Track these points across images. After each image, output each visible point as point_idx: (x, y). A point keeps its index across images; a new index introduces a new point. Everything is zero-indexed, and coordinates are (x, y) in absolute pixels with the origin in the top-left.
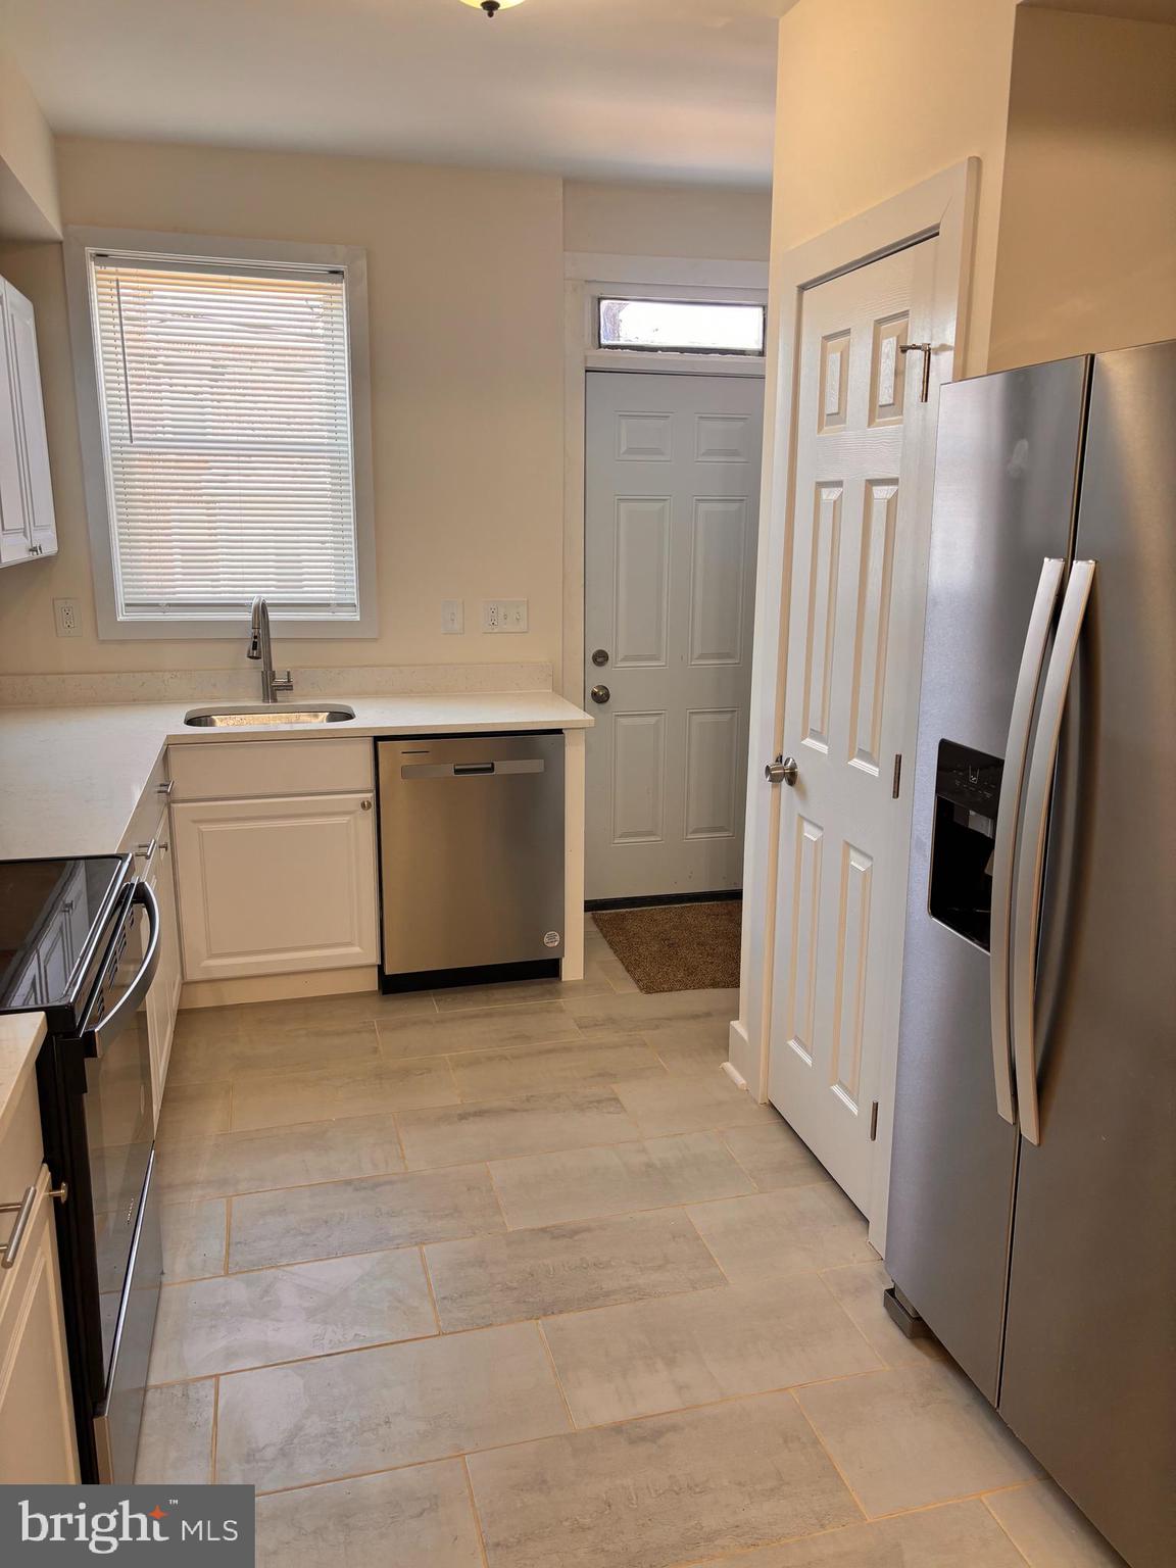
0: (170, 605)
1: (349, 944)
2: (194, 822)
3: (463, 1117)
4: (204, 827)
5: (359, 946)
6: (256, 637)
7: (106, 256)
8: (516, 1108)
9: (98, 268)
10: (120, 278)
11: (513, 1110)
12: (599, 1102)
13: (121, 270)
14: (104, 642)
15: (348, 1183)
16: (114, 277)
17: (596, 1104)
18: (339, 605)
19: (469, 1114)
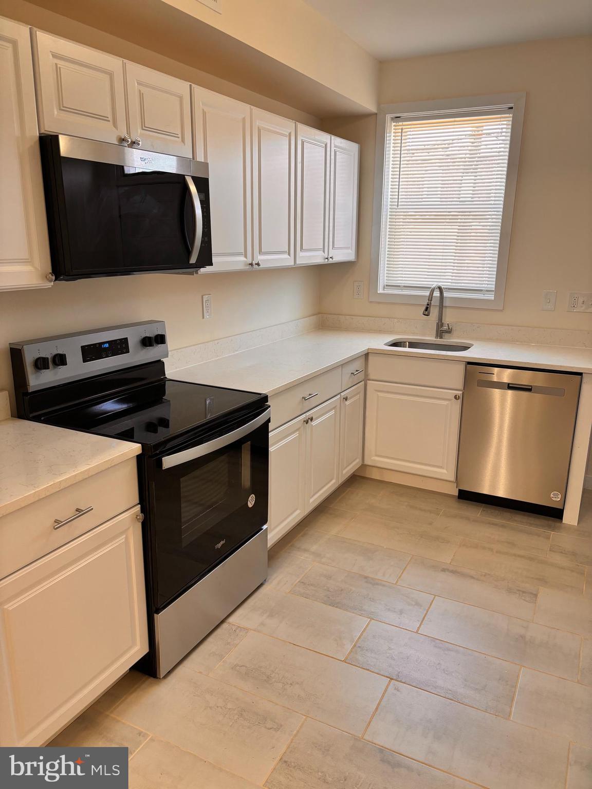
0: (405, 286)
1: (441, 467)
2: (376, 391)
3: (444, 570)
4: (380, 394)
5: (447, 470)
6: (428, 305)
7: (399, 117)
8: (474, 576)
9: (394, 124)
10: (404, 127)
11: (472, 577)
12: (524, 592)
13: (404, 123)
14: (371, 302)
15: (366, 577)
16: (400, 127)
17: (521, 593)
18: (487, 291)
19: (448, 570)
